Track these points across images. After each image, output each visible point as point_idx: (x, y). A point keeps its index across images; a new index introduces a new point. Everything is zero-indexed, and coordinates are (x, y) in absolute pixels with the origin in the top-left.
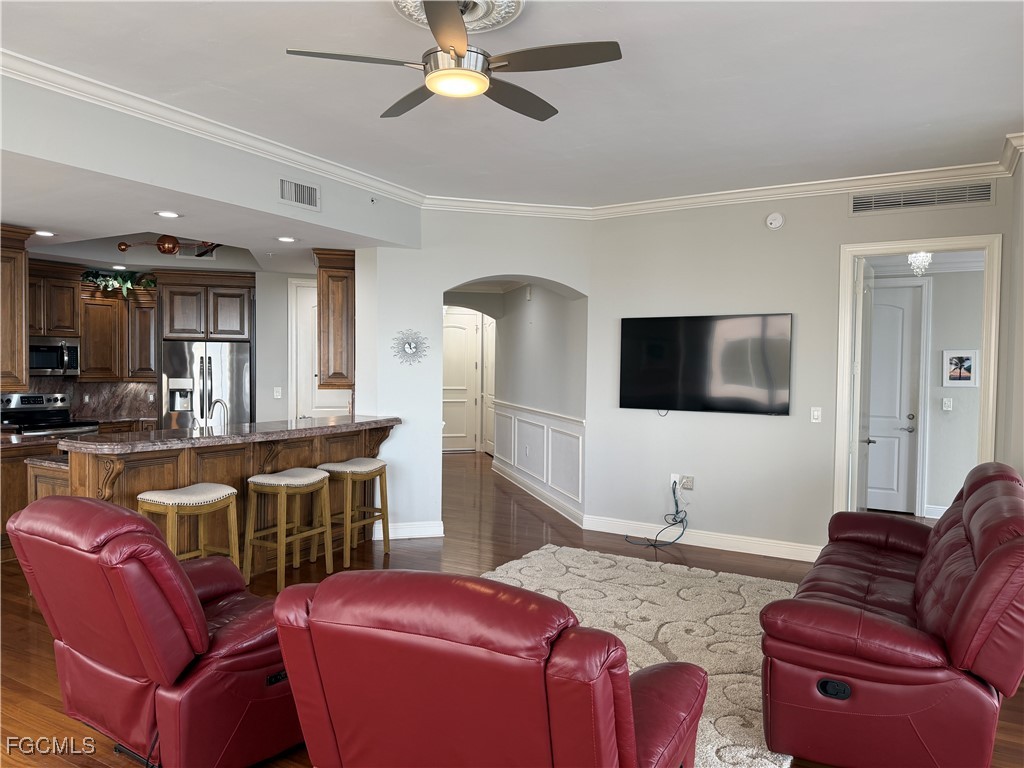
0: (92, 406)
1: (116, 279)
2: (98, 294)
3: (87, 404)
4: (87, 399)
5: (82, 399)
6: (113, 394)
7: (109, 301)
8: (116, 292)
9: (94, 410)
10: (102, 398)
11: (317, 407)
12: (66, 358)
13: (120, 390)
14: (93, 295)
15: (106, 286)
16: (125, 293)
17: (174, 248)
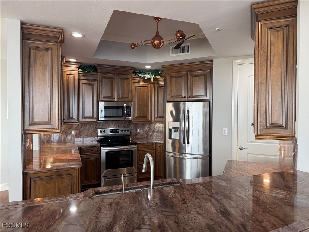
0: (141, 134)
1: (149, 74)
2: (141, 82)
3: (139, 133)
4: (139, 130)
5: (137, 130)
6: (150, 128)
7: (146, 85)
8: (149, 80)
9: (142, 135)
10: (145, 130)
11: (250, 142)
12: (125, 112)
13: (152, 126)
14: (139, 82)
15: (144, 78)
16: (152, 80)
17: (160, 43)
